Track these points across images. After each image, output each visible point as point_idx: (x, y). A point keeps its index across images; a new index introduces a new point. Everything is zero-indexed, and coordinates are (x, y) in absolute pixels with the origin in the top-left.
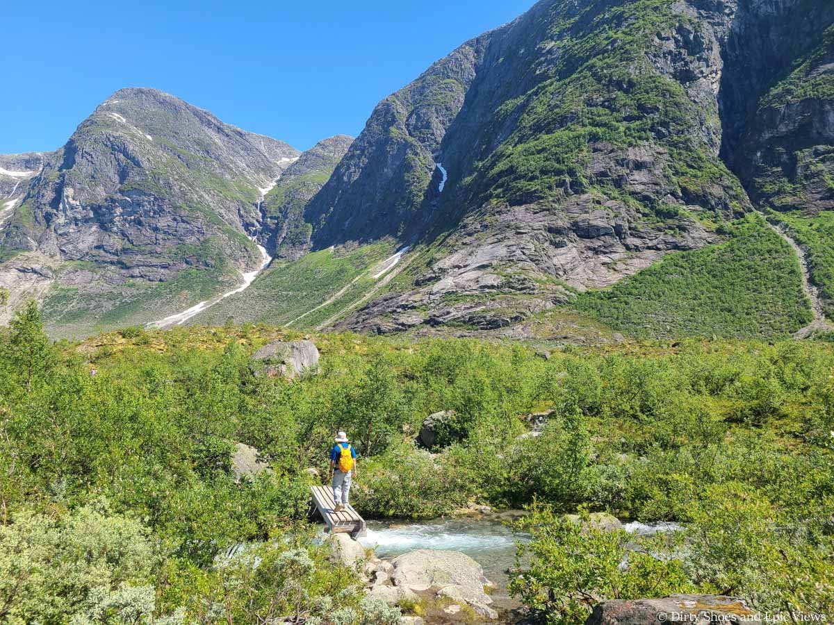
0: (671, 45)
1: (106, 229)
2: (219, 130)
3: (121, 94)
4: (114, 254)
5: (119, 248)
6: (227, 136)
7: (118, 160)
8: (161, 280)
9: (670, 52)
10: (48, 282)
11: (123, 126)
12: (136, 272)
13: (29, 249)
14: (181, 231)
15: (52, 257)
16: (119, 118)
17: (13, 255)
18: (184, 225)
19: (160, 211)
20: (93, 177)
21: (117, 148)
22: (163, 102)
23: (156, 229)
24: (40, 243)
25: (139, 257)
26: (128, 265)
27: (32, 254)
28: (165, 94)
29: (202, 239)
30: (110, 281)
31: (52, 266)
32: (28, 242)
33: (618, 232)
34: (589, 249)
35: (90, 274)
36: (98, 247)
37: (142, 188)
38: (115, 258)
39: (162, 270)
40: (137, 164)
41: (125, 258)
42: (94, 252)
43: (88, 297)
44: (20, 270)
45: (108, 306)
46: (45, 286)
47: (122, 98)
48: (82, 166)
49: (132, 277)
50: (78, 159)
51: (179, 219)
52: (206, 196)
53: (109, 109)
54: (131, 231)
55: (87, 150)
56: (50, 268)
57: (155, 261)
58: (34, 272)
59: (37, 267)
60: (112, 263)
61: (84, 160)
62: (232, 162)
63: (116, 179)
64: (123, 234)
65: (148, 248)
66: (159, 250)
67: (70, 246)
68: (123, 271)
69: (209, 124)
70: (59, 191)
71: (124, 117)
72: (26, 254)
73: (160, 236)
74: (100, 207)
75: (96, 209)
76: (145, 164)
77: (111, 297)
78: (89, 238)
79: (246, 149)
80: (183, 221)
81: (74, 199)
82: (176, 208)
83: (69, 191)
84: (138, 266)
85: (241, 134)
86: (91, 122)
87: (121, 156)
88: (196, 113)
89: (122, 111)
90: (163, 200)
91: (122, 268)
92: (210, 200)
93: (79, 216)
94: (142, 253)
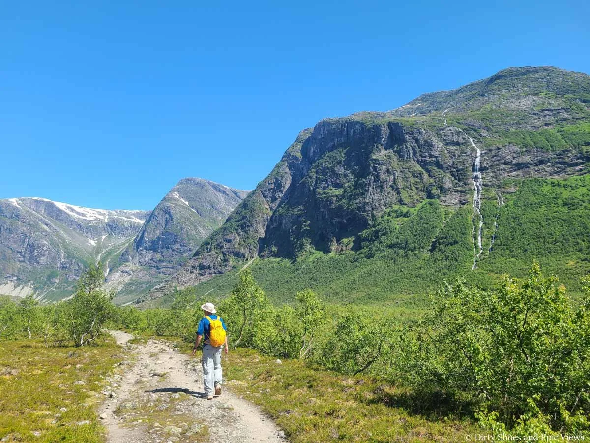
0: (273, 186)
1: (156, 252)
2: (224, 193)
3: (180, 183)
4: (156, 263)
5: (158, 259)
6: (228, 195)
7: (166, 218)
8: (169, 274)
9: (272, 189)
10: (129, 277)
11: (176, 200)
12: (161, 270)
13: (128, 261)
14: (183, 250)
15: (135, 265)
16: (176, 195)
17: (122, 264)
18: (184, 247)
19: (176, 242)
20: (156, 226)
21: (167, 212)
22: (197, 184)
23: (173, 250)
24: (133, 258)
25: (164, 264)
26: (160, 267)
27: (129, 263)
28: (199, 179)
29: (190, 253)
30: (151, 275)
31: (133, 268)
32: (129, 258)
33: (209, 268)
34: (199, 274)
35: (145, 272)
36: (152, 260)
37: (170, 231)
38: (155, 264)
39: (171, 269)
40: (172, 220)
41: (159, 265)
42: (150, 262)
43: (140, 283)
44: (122, 272)
45: (144, 287)
46: (127, 279)
47: (181, 184)
48: (154, 222)
49: (160, 273)
50: (152, 218)
51: (182, 244)
52: (202, 231)
53: (173, 191)
54: (165, 251)
55: (156, 214)
56: (132, 270)
57: (169, 265)
58: (127, 272)
59: (128, 270)
60: (154, 267)
61: (155, 219)
62: (226, 209)
63: (164, 227)
64: (162, 253)
65: (169, 259)
66: (172, 259)
67: (142, 260)
68: (157, 270)
69: (219, 191)
70: (143, 234)
71: (179, 194)
72: (127, 264)
73: (175, 253)
74: (155, 241)
75: (153, 242)
76: (175, 219)
77: (147, 283)
78: (149, 255)
79: (235, 200)
80: (184, 246)
81: (147, 238)
82: (182, 240)
83: (146, 234)
84: (163, 268)
85: (236, 193)
86: (164, 199)
87: (168, 216)
88: (214, 186)
89: (178, 191)
90: (177, 236)
91: (157, 269)
92: (204, 232)
93: (147, 245)
94: (166, 261)
